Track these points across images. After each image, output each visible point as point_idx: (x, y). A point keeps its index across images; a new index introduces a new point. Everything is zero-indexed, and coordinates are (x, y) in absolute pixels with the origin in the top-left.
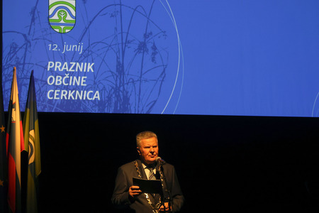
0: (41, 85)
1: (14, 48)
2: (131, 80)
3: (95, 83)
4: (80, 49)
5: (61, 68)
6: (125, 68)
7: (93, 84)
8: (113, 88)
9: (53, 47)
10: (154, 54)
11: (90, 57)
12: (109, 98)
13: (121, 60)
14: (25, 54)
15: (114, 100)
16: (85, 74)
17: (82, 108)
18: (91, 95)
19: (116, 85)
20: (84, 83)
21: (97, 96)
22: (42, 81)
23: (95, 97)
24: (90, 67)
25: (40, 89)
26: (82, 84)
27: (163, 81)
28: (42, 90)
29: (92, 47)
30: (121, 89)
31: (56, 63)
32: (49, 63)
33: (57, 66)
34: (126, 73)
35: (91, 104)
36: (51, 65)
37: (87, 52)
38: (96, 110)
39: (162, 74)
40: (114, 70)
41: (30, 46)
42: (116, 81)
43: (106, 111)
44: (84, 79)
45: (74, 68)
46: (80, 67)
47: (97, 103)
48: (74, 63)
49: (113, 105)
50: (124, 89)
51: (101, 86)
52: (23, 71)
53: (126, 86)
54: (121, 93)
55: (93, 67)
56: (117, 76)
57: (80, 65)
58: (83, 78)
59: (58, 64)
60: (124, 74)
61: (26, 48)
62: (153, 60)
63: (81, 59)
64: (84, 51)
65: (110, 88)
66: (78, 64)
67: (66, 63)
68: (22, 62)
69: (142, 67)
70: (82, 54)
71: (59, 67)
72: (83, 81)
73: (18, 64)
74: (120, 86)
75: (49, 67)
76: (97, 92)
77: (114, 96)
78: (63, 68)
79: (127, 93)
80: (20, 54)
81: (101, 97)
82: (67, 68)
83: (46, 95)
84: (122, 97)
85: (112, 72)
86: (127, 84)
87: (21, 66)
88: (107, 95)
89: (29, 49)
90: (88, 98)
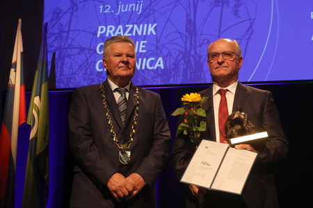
0: (88, 56)
1: (58, 14)
2: (206, 41)
3: (157, 48)
4: (139, 9)
5: (114, 32)
6: (198, 27)
7: (155, 49)
8: (181, 52)
9: (104, 9)
10: (237, 6)
11: (151, 17)
12: (176, 66)
13: (192, 17)
14: (70, 20)
15: (182, 68)
16: (144, 38)
17: (140, 80)
18: (152, 64)
19: (186, 49)
20: (143, 49)
21: (160, 63)
22: (89, 49)
23: (157, 65)
24: (151, 29)
25: (87, 60)
26: (141, 51)
27: (248, 39)
28: (90, 60)
29: (153, 4)
30: (193, 52)
31: (109, 27)
32: (100, 28)
33: (110, 31)
34: (199, 33)
35: (152, 74)
36: (102, 29)
37: (147, 11)
38: (159, 82)
39: (248, 30)
40: (183, 30)
41: (77, 9)
42: (186, 43)
43: (171, 82)
44: (143, 44)
45: (131, 31)
46: (139, 30)
47: (160, 73)
48: (131, 26)
49: (181, 73)
50: (196, 53)
51: (165, 52)
52: (66, 40)
53: (198, 49)
54: (192, 59)
55: (155, 29)
56: (187, 38)
57: (139, 27)
58: (142, 42)
59: (111, 29)
60: (196, 34)
61: (72, 14)
62: (236, 14)
63: (140, 20)
64: (144, 10)
65: (178, 53)
66: (136, 26)
67: (120, 27)
68: (66, 29)
69: (221, 24)
70: (141, 14)
71: (111, 32)
72: (141, 46)
73: (62, 31)
74: (191, 49)
75: (99, 33)
76: (160, 59)
77: (182, 62)
78: (117, 33)
79: (200, 57)
80: (64, 20)
81: (165, 65)
82: (122, 33)
83: (94, 66)
84: (193, 63)
85: (180, 33)
86: (201, 46)
87: (65, 35)
88: (172, 61)
89: (75, 13)
90: (149, 67)
